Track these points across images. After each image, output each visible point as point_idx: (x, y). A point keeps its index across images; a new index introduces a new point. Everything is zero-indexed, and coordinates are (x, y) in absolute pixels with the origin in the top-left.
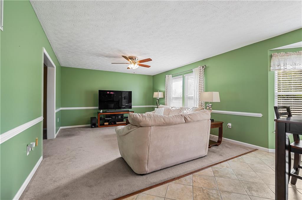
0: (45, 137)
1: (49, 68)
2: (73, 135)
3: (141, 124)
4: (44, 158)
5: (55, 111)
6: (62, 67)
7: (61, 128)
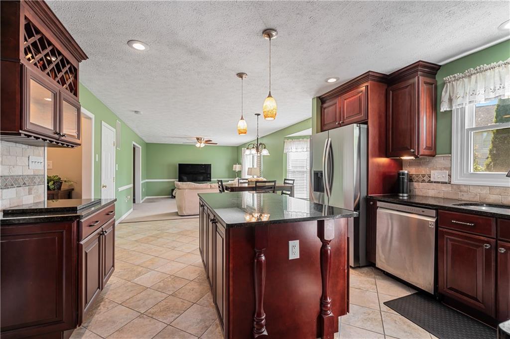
0: (134, 202)
1: (136, 149)
2: (155, 202)
3: (180, 188)
4: (133, 210)
5: (141, 182)
6: (147, 143)
7: (147, 197)
